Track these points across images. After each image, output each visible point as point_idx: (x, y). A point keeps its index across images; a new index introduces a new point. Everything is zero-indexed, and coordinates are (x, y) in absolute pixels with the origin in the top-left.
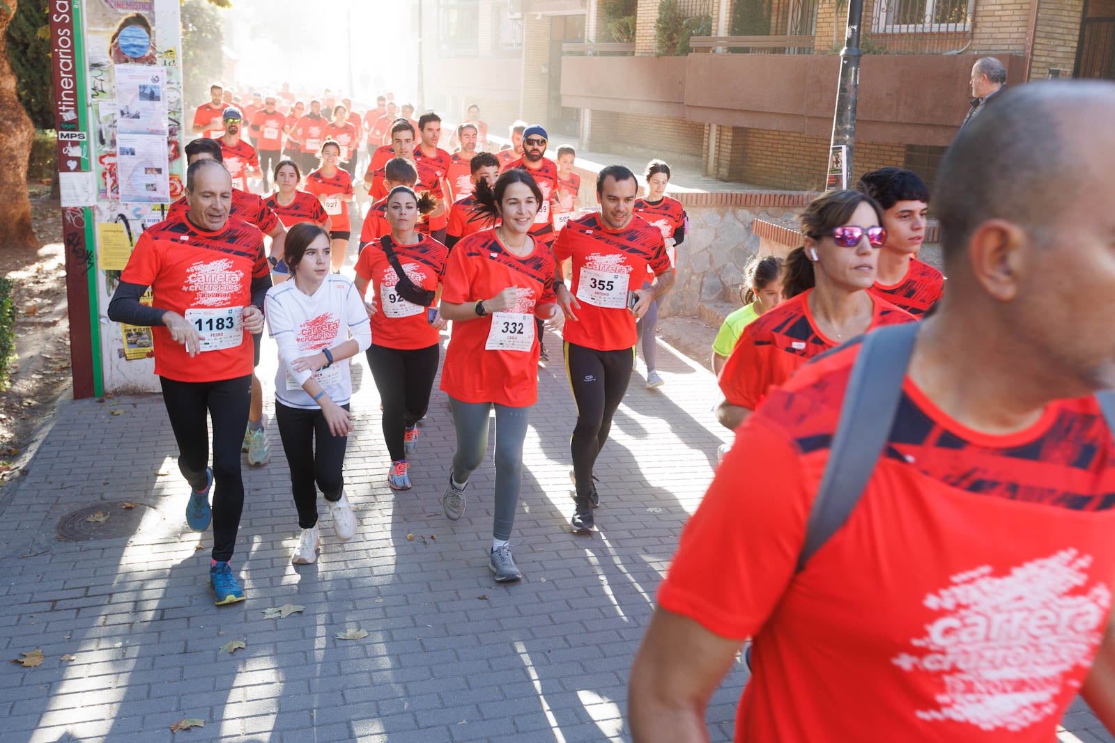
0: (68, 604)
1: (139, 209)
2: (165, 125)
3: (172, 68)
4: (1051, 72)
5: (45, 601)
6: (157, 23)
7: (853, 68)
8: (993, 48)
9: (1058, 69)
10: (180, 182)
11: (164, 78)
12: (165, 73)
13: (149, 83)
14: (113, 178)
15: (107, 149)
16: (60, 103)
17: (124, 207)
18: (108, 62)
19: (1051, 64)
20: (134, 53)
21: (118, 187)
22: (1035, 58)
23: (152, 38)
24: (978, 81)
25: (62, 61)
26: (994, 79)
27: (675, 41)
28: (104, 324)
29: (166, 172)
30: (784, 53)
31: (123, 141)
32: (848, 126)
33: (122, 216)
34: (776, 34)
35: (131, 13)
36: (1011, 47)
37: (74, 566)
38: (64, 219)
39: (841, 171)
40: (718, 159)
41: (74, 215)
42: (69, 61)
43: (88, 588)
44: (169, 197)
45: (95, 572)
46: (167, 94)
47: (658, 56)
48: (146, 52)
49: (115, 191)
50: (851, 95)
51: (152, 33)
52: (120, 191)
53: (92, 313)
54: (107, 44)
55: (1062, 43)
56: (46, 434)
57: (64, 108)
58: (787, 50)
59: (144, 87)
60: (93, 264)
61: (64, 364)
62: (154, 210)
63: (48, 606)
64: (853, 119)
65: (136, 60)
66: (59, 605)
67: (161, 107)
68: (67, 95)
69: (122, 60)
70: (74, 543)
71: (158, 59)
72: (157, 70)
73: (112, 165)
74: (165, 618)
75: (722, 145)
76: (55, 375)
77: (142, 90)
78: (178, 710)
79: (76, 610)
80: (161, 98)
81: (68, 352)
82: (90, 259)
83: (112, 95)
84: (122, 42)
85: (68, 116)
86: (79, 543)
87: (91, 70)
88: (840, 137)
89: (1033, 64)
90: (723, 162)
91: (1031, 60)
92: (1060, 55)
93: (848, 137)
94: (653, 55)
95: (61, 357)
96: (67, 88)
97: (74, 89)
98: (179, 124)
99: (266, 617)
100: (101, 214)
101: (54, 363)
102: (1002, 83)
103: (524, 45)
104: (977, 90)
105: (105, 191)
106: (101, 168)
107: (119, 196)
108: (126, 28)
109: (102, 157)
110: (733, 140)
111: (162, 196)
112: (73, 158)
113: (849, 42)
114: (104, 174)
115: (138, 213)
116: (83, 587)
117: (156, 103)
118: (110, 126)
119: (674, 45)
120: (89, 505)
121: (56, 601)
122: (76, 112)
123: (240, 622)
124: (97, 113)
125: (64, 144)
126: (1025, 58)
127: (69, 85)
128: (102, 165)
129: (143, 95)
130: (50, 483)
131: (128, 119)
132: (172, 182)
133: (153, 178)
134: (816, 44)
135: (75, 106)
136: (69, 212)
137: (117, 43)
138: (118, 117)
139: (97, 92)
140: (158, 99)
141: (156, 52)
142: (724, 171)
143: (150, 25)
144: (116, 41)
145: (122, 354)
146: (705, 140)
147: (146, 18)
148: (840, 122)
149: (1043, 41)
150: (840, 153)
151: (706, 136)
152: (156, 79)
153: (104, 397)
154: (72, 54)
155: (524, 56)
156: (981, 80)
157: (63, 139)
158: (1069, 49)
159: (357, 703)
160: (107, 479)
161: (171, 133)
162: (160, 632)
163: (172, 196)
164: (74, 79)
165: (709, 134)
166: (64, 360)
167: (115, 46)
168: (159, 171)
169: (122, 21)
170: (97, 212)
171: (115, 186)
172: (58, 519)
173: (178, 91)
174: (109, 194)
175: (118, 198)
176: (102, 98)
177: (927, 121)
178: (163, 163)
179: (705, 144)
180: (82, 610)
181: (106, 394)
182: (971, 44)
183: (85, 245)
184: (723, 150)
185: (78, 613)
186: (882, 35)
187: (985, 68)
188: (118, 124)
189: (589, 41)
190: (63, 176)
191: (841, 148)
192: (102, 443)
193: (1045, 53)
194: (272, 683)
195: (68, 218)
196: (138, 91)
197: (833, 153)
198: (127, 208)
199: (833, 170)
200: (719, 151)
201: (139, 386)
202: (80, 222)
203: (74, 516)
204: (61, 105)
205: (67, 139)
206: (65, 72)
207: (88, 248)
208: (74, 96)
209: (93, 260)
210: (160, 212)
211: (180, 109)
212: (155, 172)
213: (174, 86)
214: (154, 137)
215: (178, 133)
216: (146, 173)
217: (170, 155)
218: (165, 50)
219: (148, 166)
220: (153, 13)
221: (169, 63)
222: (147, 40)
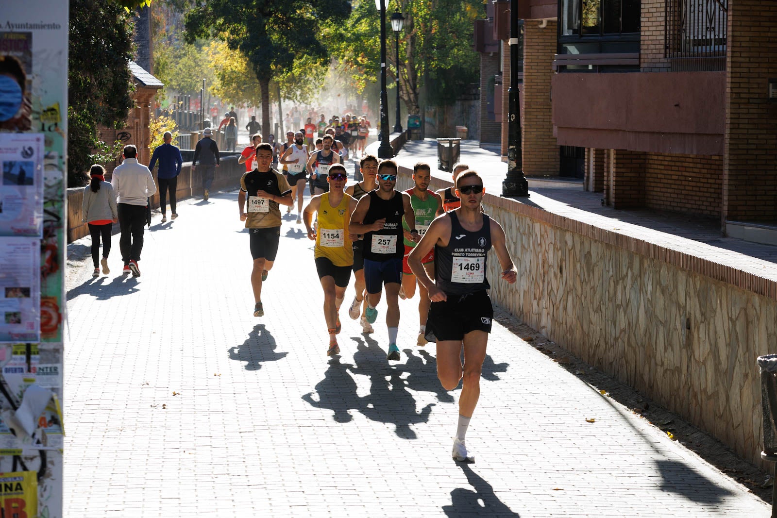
2: (38, 221)
3: (53, 135)
6: (35, 69)
10: (57, 309)
11: (40, 149)
12: (42, 143)
13: (17, 157)
23: (27, 92)
29: (37, 294)
44: (39, 332)
46: (43, 174)
48: (16, 113)
51: (26, 84)
59: (9, 165)
62: (16, 353)
65: (2, 125)
67: (35, 194)
71: (34, 123)
72: (32, 139)
77: (7, 169)
80: (35, 181)
103: (729, 44)
111: (30, 331)
117: (29, 190)
129: (8, 177)
132: (45, 309)
133: (15, 304)
140: (30, 182)
141: (31, 111)
143: (24, 72)
147: (20, 62)
155: (729, 65)
161: (49, 231)
163: (42, 330)
168: (26, 292)
173: (61, 170)
178: (34, 282)
196: (2, 171)
210: (24, 357)
211: (62, 196)
212: (20, 294)
213: (55, 161)
214: (21, 240)
215: (56, 233)
216: (6, 296)
217: (42, 268)
218: (45, 108)
219: (11, 285)
220: (30, 54)
221: (49, 130)
222: (19, 95)
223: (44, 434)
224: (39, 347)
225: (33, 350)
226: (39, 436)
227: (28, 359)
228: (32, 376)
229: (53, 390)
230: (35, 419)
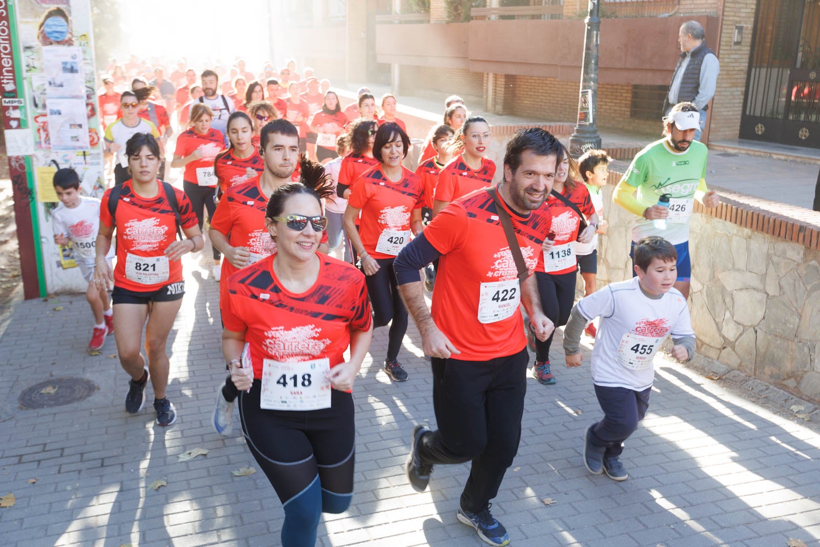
0: (30, 458)
1: (66, 156)
2: (83, 92)
3: (86, 48)
4: (737, 28)
5: (14, 456)
7: (595, 32)
8: (694, 11)
9: (742, 25)
10: (97, 134)
11: (80, 56)
12: (81, 52)
13: (69, 60)
14: (46, 132)
15: (40, 111)
16: (2, 77)
17: (55, 154)
18: (38, 45)
19: (737, 22)
20: (57, 37)
21: (49, 139)
22: (725, 18)
23: (70, 26)
24: (684, 39)
25: (2, 45)
26: (696, 37)
27: (459, 12)
28: (45, 243)
29: (86, 127)
30: (540, 18)
31: (52, 105)
32: (593, 76)
33: (54, 161)
34: (534, 5)
35: (53, 7)
36: (708, 10)
37: (34, 428)
38: (10, 165)
39: (588, 109)
40: (495, 99)
41: (17, 162)
42: (7, 45)
43: (45, 445)
44: (88, 145)
45: (50, 432)
46: (84, 67)
47: (448, 23)
48: (65, 36)
49: (47, 142)
50: (594, 52)
51: (69, 22)
52: (52, 142)
53: (35, 235)
54: (36, 31)
55: (744, 6)
56: (6, 327)
57: (5, 81)
58: (543, 17)
59: (65, 63)
60: (33, 198)
61: (16, 273)
62: (78, 156)
63: (16, 460)
64: (596, 70)
65: (58, 43)
66: (24, 459)
67: (79, 78)
68: (8, 71)
69: (48, 43)
70: (32, 411)
71: (75, 41)
72: (75, 49)
73: (45, 123)
74: (105, 465)
75: (498, 88)
76: (8, 282)
77: (64, 66)
78: (119, 535)
79: (37, 462)
80: (79, 71)
81: (18, 263)
82: (31, 195)
83: (42, 70)
84: (48, 30)
85: (9, 87)
86: (37, 410)
87: (24, 51)
88: (587, 84)
89: (724, 22)
90: (498, 101)
91: (723, 20)
92: (744, 15)
93: (592, 83)
94: (444, 22)
95: (12, 267)
96: (6, 65)
97: (12, 66)
98: (93, 90)
99: (180, 460)
100: (38, 159)
101: (9, 272)
102: (702, 39)
103: (347, 17)
104: (684, 46)
105: (40, 143)
106: (36, 126)
107: (51, 146)
108: (50, 19)
109: (37, 117)
110: (505, 84)
111: (84, 145)
112: (15, 119)
113: (592, 12)
114: (39, 130)
115: (66, 158)
116: (42, 444)
117: (76, 75)
118: (42, 94)
119: (459, 14)
120: (42, 381)
121: (21, 456)
122: (15, 83)
123: (161, 466)
124: (31, 83)
125: (7, 108)
126: (717, 19)
127: (8, 63)
128: (37, 123)
129: (65, 69)
130: (11, 365)
131: (55, 88)
132: (91, 134)
133: (76, 132)
134: (565, 11)
135: (14, 79)
136: (13, 159)
137: (43, 31)
138: (47, 86)
139: (30, 68)
140: (76, 71)
141: (73, 36)
142: (499, 108)
143: (67, 15)
144: (42, 28)
145: (59, 264)
146: (485, 85)
147: (65, 10)
148: (586, 72)
149: (730, 5)
150: (587, 96)
151: (485, 82)
152: (74, 57)
153: (47, 297)
154: (9, 40)
155: (347, 25)
156: (687, 38)
157: (6, 105)
158: (749, 10)
159: (252, 523)
160: (54, 360)
161: (88, 97)
162: (101, 476)
163: (91, 144)
164: (12, 59)
165: (487, 80)
166: (15, 270)
167: (42, 32)
168: (80, 126)
169: (46, 13)
170: (34, 159)
171: (47, 138)
172: (19, 393)
173: (92, 66)
174: (43, 145)
175: (50, 148)
176: (34, 71)
177: (648, 66)
178: (83, 120)
179: (485, 88)
180: (42, 462)
181: (48, 295)
182: (678, 9)
183: (26, 184)
184: (498, 92)
185: (39, 464)
186: (613, 3)
187: (689, 29)
188: (48, 91)
189: (396, 13)
190: (8, 133)
191: (587, 92)
192: (48, 333)
193: (733, 14)
194: (188, 511)
195: (13, 164)
196: (61, 66)
197: (582, 96)
198: (57, 155)
199: (582, 108)
200: (495, 93)
201: (74, 288)
202: (22, 167)
203: (31, 390)
204: (3, 79)
205: (8, 105)
206: (5, 54)
207: (29, 186)
208: (12, 71)
209: (34, 195)
210: (83, 157)
211: (94, 79)
212: (78, 127)
213: (89, 61)
214: (75, 101)
215: (93, 97)
216: (71, 128)
217: (88, 114)
218: (81, 34)
219: (72, 123)
220: (70, 6)
221: (84, 45)
222: (66, 27)
223: (96, 193)
224: (90, 152)
225: (86, 153)
226: (94, 194)
227: (85, 158)
228: (87, 166)
229: (99, 172)
230: (91, 187)
